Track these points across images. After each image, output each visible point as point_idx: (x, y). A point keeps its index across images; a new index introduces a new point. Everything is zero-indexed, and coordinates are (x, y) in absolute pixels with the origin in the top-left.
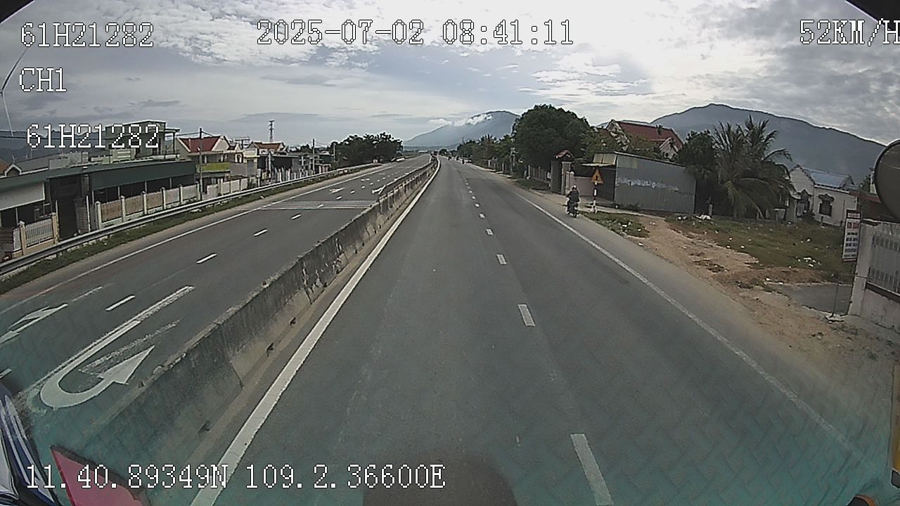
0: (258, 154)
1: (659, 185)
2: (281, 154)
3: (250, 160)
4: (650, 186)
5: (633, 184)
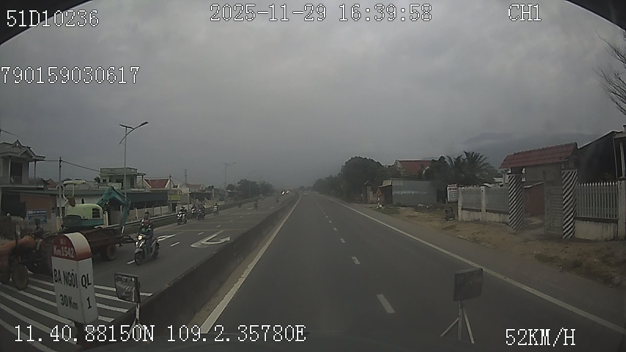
0: (190, 191)
1: (416, 192)
2: (203, 191)
3: (186, 195)
4: (411, 194)
5: (402, 193)
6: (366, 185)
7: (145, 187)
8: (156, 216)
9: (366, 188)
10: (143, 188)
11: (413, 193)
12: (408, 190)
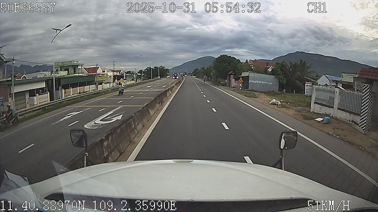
0: (113, 74)
2: (122, 74)
4: (262, 83)
5: (255, 82)
6: (230, 74)
7: (83, 72)
8: (86, 92)
9: (230, 76)
10: (82, 73)
11: (263, 83)
12: (260, 81)
